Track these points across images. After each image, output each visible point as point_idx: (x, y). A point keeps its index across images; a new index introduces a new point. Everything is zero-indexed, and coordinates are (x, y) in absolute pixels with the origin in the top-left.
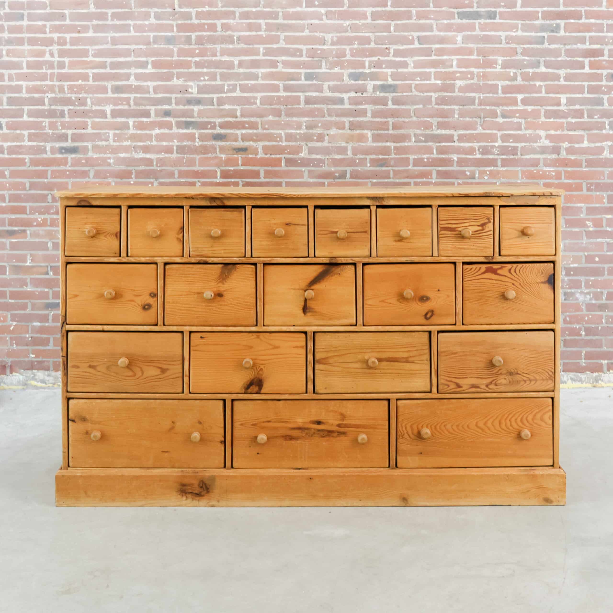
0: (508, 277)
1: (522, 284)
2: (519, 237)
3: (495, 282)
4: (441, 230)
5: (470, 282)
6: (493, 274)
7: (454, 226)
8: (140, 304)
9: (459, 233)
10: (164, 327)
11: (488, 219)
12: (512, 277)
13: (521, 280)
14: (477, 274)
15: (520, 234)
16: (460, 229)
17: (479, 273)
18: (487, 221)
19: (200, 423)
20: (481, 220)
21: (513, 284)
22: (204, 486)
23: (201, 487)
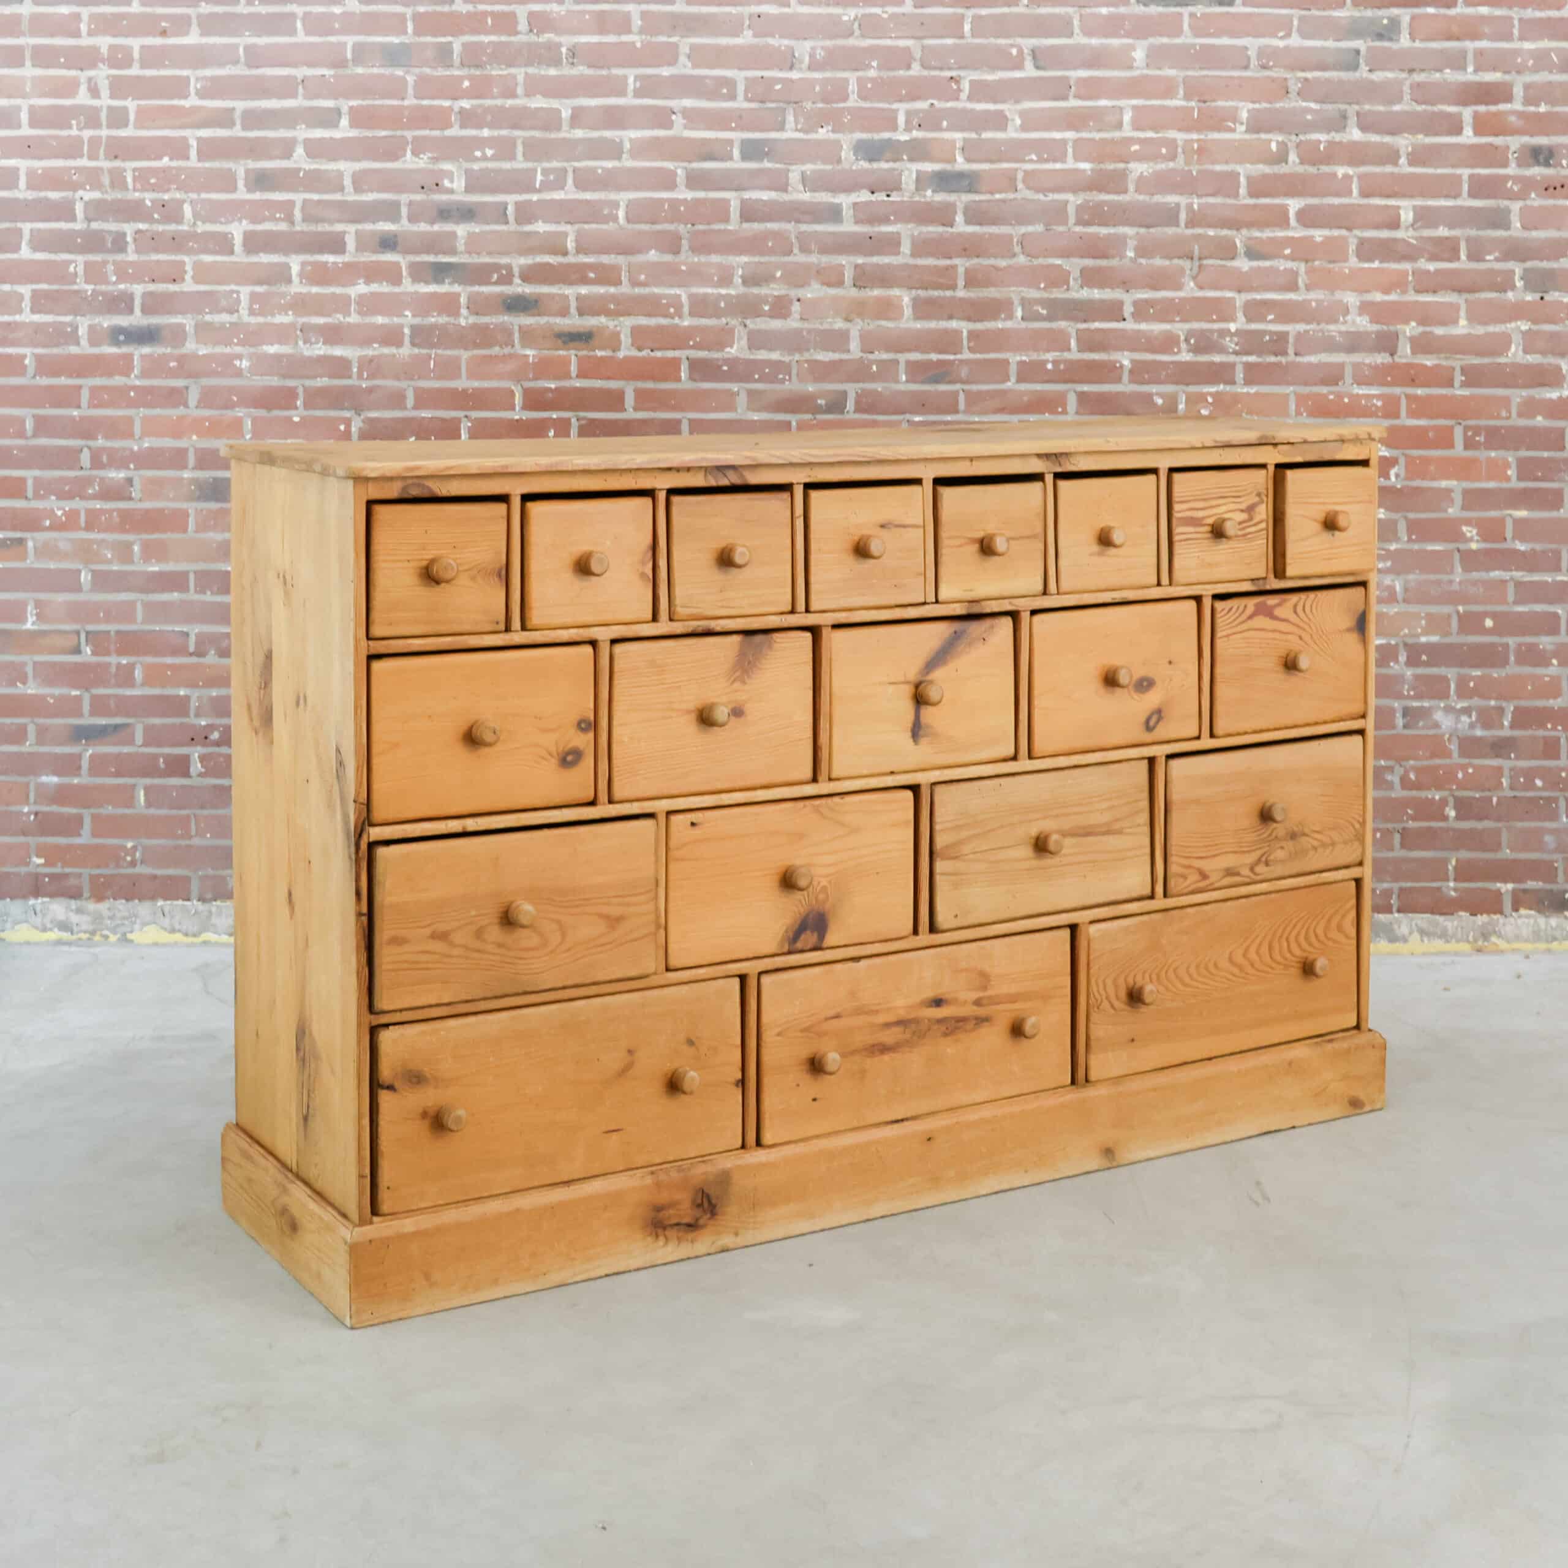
8: (553, 749)
10: (611, 806)
19: (690, 1042)
22: (706, 1204)
23: (700, 1206)
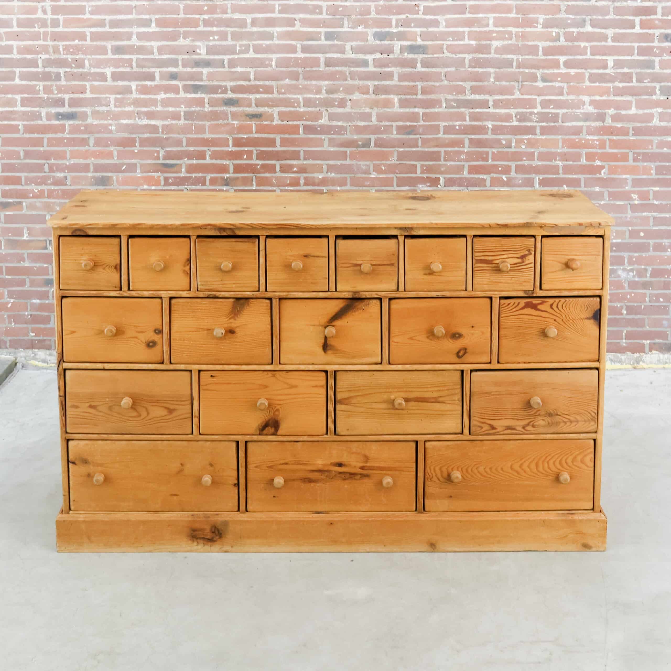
0: (549, 313)
1: (564, 320)
2: (562, 270)
3: (535, 318)
4: (476, 263)
5: (507, 318)
6: (533, 310)
7: (490, 258)
8: (144, 341)
9: (496, 265)
10: (171, 365)
11: (529, 250)
12: (553, 312)
13: (564, 316)
14: (515, 309)
15: (564, 266)
16: (497, 262)
17: (518, 308)
18: (527, 252)
19: (211, 465)
20: (522, 251)
21: (555, 320)
22: (217, 532)
23: (214, 532)
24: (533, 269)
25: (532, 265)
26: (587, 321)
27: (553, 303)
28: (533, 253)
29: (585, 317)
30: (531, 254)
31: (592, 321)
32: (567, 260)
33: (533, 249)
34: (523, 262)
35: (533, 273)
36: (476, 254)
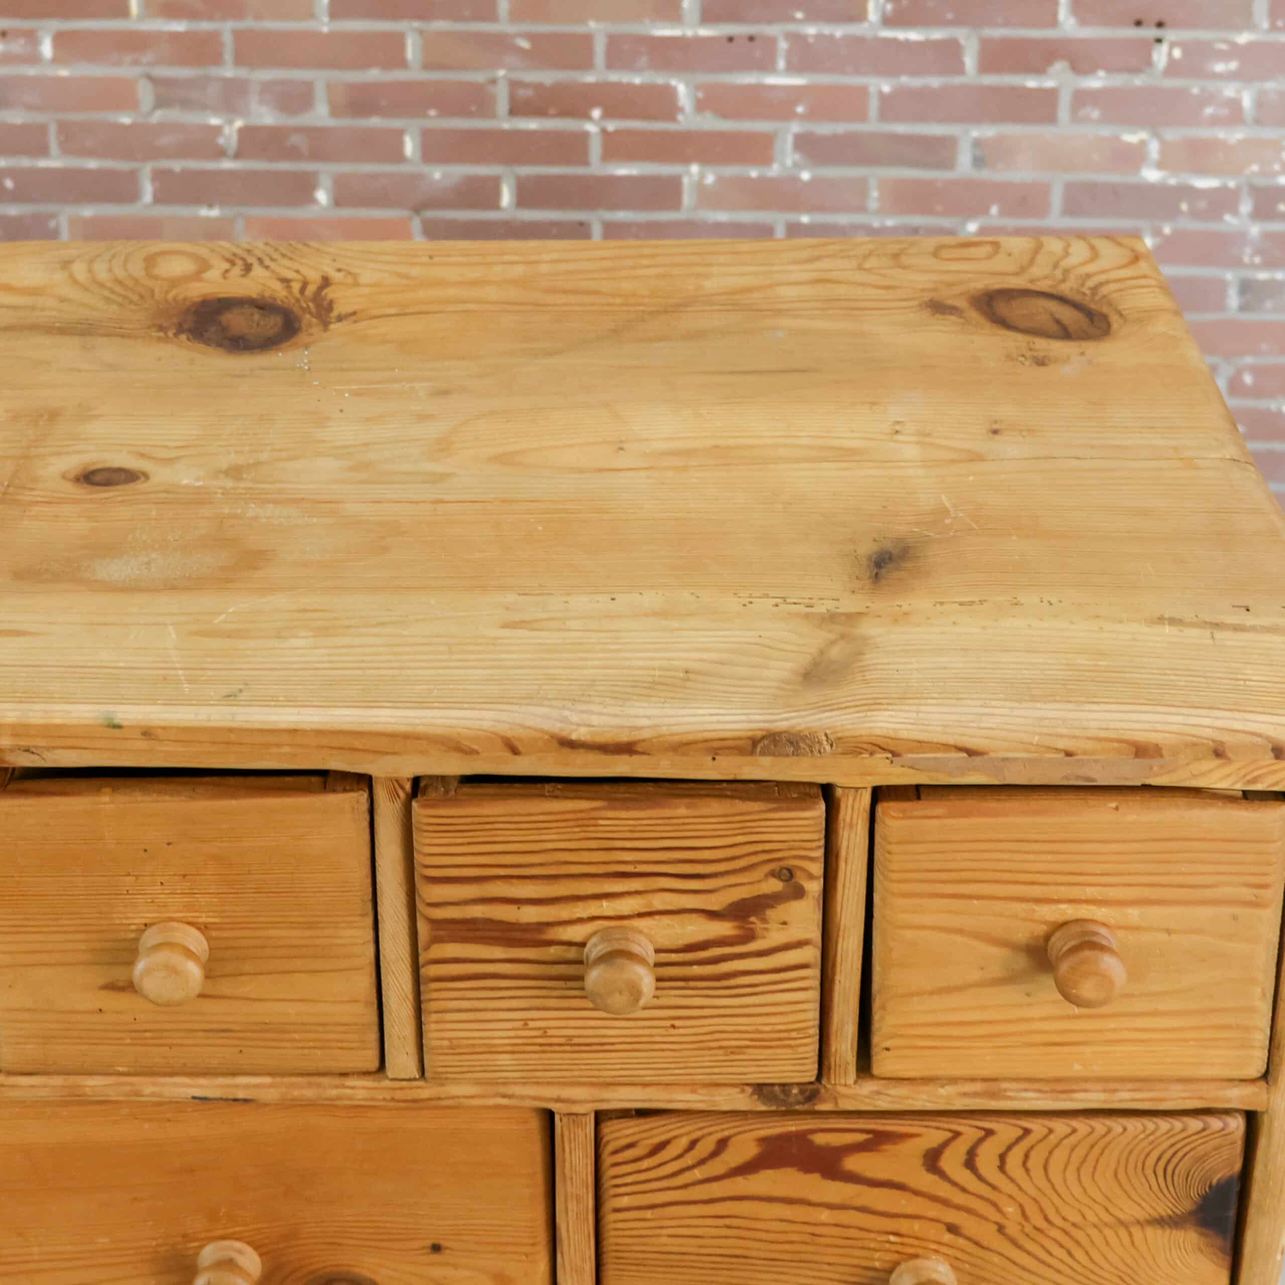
0: (917, 1193)
1: (1012, 1229)
2: (1010, 979)
3: (824, 1216)
4: (436, 940)
5: (648, 1214)
6: (815, 1177)
7: (530, 915)
9: (572, 953)
11: (788, 874)
12: (943, 1190)
13: (1011, 1209)
14: (697, 1174)
15: (1022, 962)
16: (574, 933)
17: (717, 1167)
18: (775, 886)
20: (733, 879)
21: (952, 1229)
24: (815, 972)
25: (811, 954)
26: (1156, 1235)
27: (946, 1144)
28: (814, 887)
29: (1140, 1215)
30: (799, 893)
31: (1190, 1237)
32: (1042, 929)
33: (817, 869)
34: (749, 936)
35: (815, 995)
36: (430, 893)
